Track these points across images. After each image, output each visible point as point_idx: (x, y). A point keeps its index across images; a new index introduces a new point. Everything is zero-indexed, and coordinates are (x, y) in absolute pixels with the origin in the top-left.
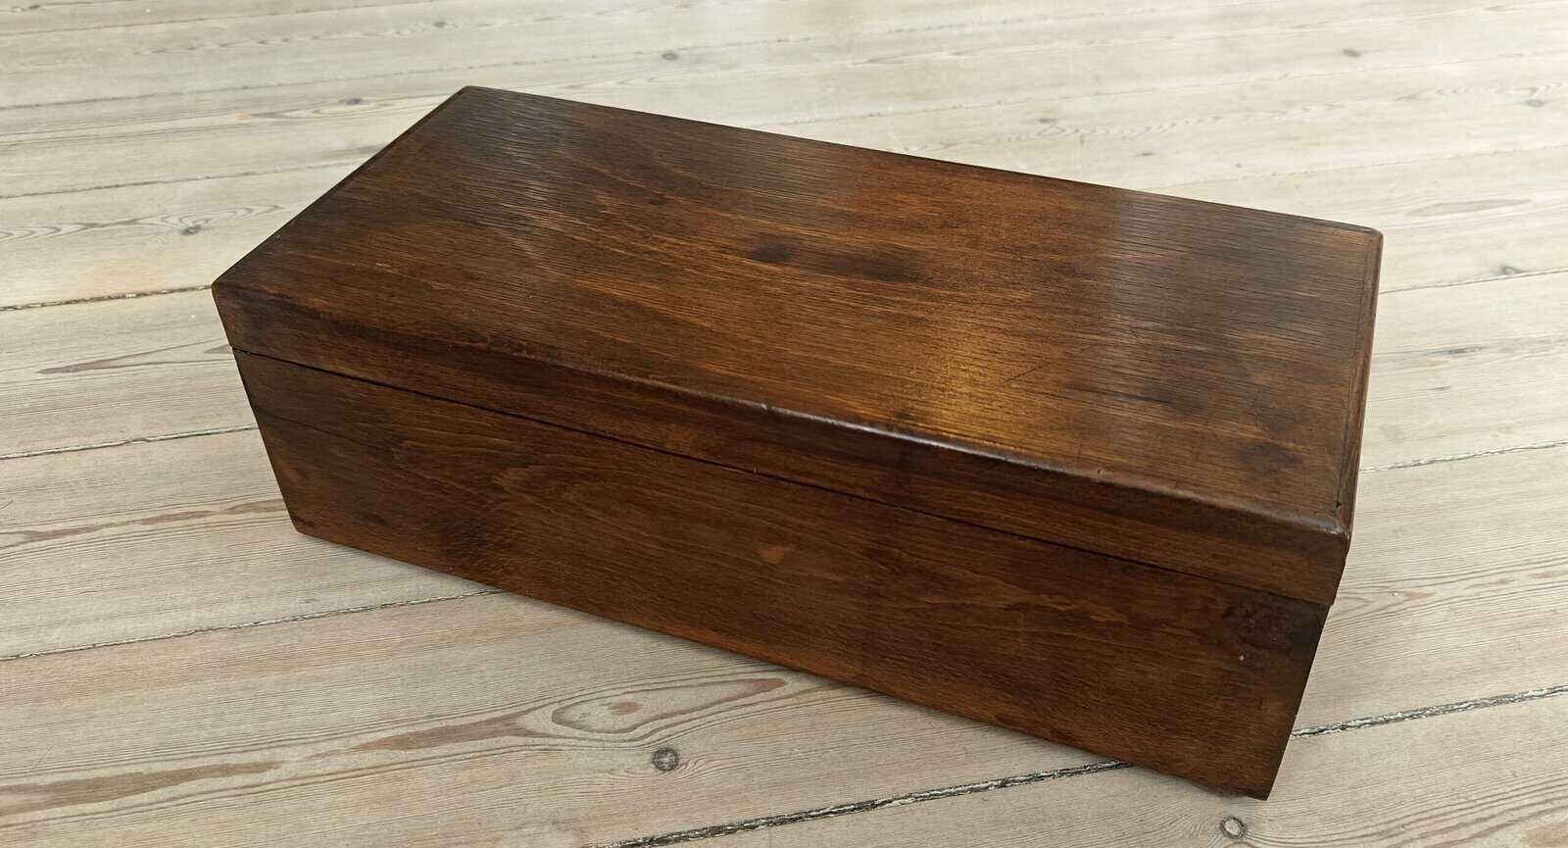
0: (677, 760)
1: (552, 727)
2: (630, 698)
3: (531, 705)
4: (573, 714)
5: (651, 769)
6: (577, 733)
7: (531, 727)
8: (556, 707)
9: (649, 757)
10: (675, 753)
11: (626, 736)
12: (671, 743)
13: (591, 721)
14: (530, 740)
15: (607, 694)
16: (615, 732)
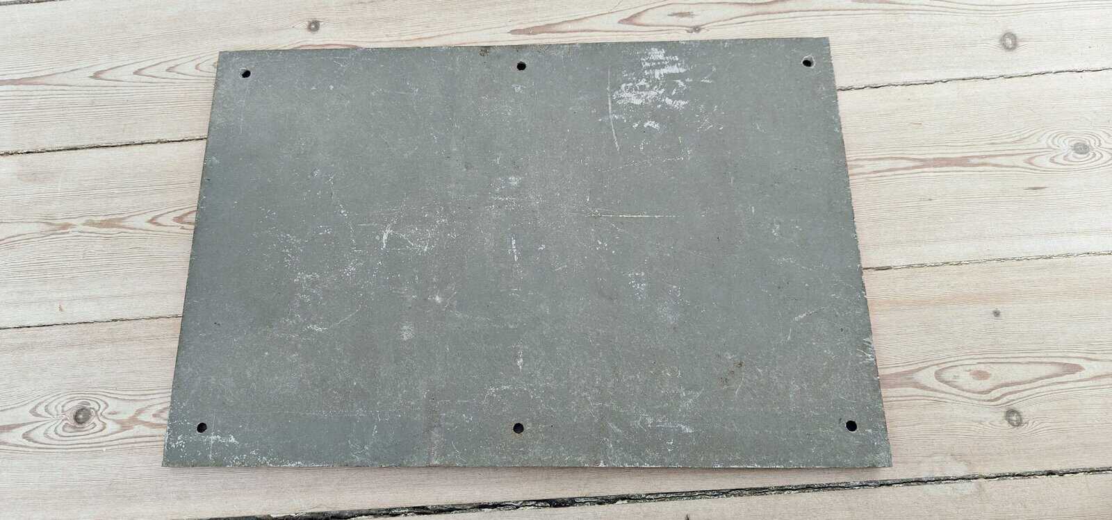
0: (1021, 419)
1: (936, 384)
2: (982, 368)
3: (921, 365)
4: (948, 375)
5: (1006, 424)
6: (954, 391)
7: (923, 382)
8: (936, 368)
9: (1003, 414)
10: (1018, 413)
11: (984, 397)
12: (1015, 406)
13: (960, 382)
14: (926, 393)
15: (966, 362)
16: (979, 393)
